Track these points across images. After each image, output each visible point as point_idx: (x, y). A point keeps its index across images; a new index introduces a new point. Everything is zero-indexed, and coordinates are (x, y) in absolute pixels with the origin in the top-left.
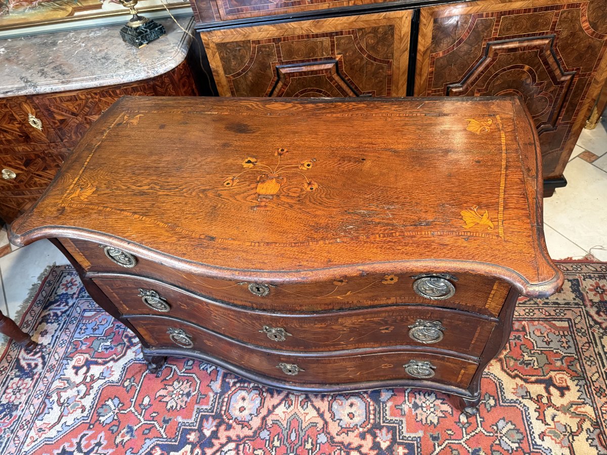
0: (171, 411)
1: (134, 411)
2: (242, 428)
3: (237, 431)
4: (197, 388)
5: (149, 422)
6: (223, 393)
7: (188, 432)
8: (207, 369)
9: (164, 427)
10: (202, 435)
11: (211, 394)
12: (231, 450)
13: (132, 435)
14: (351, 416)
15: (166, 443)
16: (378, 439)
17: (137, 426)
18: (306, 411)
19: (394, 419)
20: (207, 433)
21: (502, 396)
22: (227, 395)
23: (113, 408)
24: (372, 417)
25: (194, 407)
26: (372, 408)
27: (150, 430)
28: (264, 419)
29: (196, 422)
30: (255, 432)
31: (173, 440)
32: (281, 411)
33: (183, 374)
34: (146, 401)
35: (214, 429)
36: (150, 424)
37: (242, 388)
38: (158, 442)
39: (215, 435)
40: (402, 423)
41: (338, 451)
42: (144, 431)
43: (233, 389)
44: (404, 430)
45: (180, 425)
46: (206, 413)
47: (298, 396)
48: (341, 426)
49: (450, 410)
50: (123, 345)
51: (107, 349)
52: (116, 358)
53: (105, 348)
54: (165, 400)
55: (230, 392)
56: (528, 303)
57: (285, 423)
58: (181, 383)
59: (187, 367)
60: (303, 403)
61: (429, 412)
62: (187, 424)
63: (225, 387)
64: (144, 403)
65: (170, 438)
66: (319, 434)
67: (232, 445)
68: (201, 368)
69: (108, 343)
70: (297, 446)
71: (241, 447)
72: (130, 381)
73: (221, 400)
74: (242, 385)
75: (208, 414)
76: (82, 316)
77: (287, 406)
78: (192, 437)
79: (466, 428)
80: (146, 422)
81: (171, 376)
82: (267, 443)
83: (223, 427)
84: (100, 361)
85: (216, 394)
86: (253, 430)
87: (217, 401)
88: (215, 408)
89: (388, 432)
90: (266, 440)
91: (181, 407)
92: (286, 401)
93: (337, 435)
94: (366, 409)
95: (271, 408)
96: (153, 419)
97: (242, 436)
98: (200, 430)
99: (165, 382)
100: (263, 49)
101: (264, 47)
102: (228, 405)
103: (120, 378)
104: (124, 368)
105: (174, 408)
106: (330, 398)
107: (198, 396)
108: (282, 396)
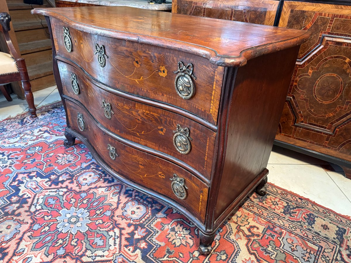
0: (56, 163)
1: (43, 155)
2: (77, 186)
3: (74, 186)
4: (76, 161)
6: (84, 169)
7: (54, 174)
8: (88, 157)
9: (47, 167)
10: (57, 179)
11: (79, 167)
12: (63, 191)
13: (32, 163)
14: (133, 213)
15: (41, 173)
16: (136, 232)
17: (38, 161)
18: (113, 197)
19: (155, 228)
20: (61, 179)
21: (234, 258)
22: (85, 171)
24: (144, 220)
25: (66, 167)
26: (147, 216)
27: (41, 165)
28: (90, 189)
29: (61, 173)
31: (45, 174)
32: (102, 189)
33: (76, 153)
34: (51, 154)
35: (65, 179)
36: (43, 163)
37: (94, 172)
38: (38, 171)
39: (63, 182)
40: (157, 233)
41: (110, 224)
42: (38, 164)
43: (90, 170)
44: (155, 237)
45: (53, 170)
47: (116, 189)
48: (123, 214)
49: (192, 244)
51: (58, 130)
52: (58, 135)
54: (58, 158)
55: (87, 170)
56: (295, 222)
57: (97, 196)
58: (72, 156)
59: (80, 152)
60: (115, 193)
61: (178, 237)
62: (57, 171)
63: (88, 167)
65: (44, 172)
66: (109, 210)
67: (65, 190)
68: (86, 156)
69: (61, 129)
70: (93, 209)
71: (68, 193)
72: (53, 145)
73: (80, 171)
74: (95, 171)
75: (69, 173)
76: (62, 117)
77: (107, 190)
78: (53, 177)
79: (193, 259)
80: (42, 161)
81: (71, 151)
82: (81, 199)
83: (69, 181)
84: (51, 133)
85: (81, 168)
86: (80, 190)
87: (78, 170)
88: (74, 172)
89: (145, 232)
90: (82, 197)
91: (62, 164)
92: (108, 188)
93: (117, 216)
94: (144, 214)
95: (98, 186)
96: (46, 162)
97: (73, 189)
98: (59, 176)
99: (66, 152)
100: (197, 8)
101: (198, 7)
102: (81, 175)
103: (51, 142)
104: (56, 140)
105: (59, 163)
106: (130, 199)
107: (73, 164)
108: (108, 185)
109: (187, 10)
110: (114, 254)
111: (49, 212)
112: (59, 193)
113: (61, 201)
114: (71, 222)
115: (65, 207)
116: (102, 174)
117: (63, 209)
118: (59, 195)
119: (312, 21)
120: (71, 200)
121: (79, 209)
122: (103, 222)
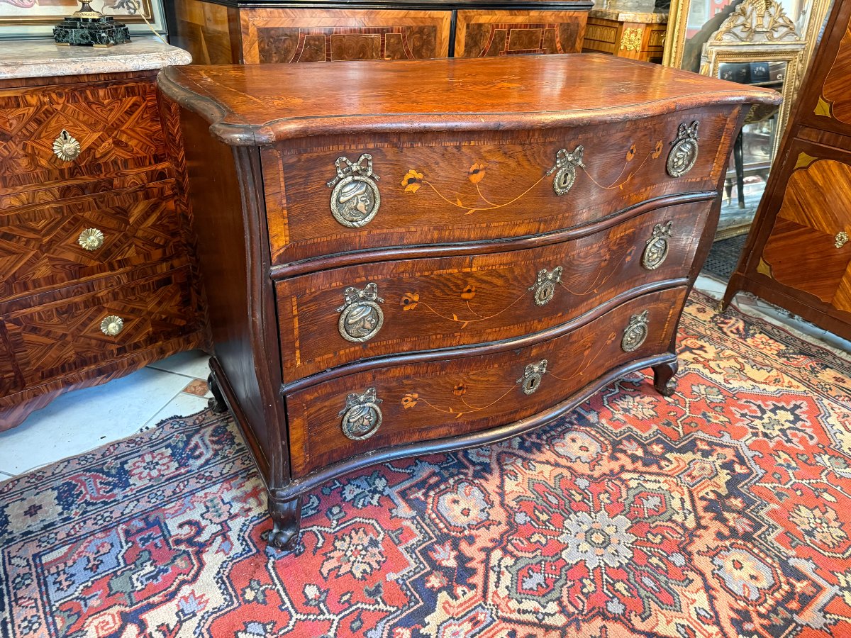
0: (367, 577)
1: (303, 617)
2: (488, 529)
3: (484, 537)
4: (379, 529)
5: (347, 612)
6: (422, 513)
7: (424, 579)
8: (370, 503)
9: (379, 600)
10: (447, 572)
11: (408, 523)
12: (502, 558)
14: (584, 449)
15: (404, 614)
16: (629, 452)
17: (333, 630)
18: (538, 470)
19: (622, 429)
20: (452, 563)
22: (430, 511)
24: (602, 439)
25: (398, 551)
26: (593, 433)
27: (358, 619)
28: (502, 504)
29: (421, 563)
30: (508, 523)
31: (412, 604)
32: (510, 485)
33: (338, 528)
34: (312, 592)
35: (454, 554)
36: (351, 613)
37: (441, 493)
38: (391, 623)
39: (462, 559)
40: (632, 429)
41: (610, 483)
42: (351, 628)
43: (430, 500)
44: (639, 433)
45: (401, 582)
46: (424, 545)
47: (514, 463)
48: (586, 462)
49: (653, 399)
50: (185, 555)
51: (154, 577)
52: (189, 578)
53: (147, 579)
54: (342, 571)
55: (430, 507)
57: (529, 494)
58: (347, 539)
59: (336, 518)
60: (526, 466)
61: (640, 410)
62: (412, 573)
63: (419, 507)
64: (311, 597)
65: (404, 606)
66: (575, 481)
67: (497, 554)
68: (360, 506)
70: (567, 504)
71: (510, 547)
72: (252, 589)
73: (428, 521)
75: (427, 544)
76: (41, 565)
77: (513, 478)
78: (435, 582)
79: (679, 405)
80: (341, 615)
81: (321, 540)
82: (534, 524)
83: (463, 546)
84: (156, 599)
85: (414, 518)
86: (503, 522)
87: (423, 524)
88: (431, 533)
89: (630, 442)
90: (529, 522)
91: (378, 562)
92: (506, 475)
93: (591, 471)
94: (589, 436)
95: (497, 490)
96: (350, 603)
97: (497, 536)
98: (436, 567)
99: (320, 551)
100: (312, 42)
101: (313, 39)
102: (443, 520)
103: (228, 598)
104: (220, 580)
105: (369, 570)
106: (547, 447)
107: (390, 536)
108: (496, 473)
109: (287, 51)
110: (677, 485)
111: (569, 583)
112: (507, 567)
113: (534, 561)
114: (604, 542)
115: (557, 554)
116: (456, 478)
117: (563, 557)
118: (514, 565)
119: (491, 38)
120: (535, 543)
121: (566, 529)
122: (607, 492)
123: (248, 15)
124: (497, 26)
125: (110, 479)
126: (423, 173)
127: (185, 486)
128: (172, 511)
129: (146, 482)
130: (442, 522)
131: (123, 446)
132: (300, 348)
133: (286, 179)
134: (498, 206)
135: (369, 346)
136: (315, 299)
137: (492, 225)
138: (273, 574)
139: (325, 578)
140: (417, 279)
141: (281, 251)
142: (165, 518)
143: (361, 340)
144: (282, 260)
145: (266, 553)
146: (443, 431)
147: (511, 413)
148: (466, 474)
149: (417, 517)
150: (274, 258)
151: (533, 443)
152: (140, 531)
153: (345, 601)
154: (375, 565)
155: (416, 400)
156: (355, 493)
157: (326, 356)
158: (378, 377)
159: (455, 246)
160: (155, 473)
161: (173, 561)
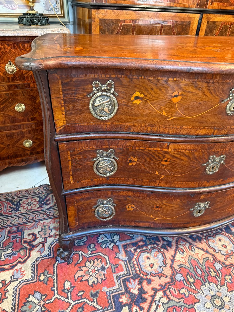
0: (94, 285)
1: (59, 297)
2: (160, 278)
3: (156, 283)
4: (108, 262)
5: (79, 302)
6: (130, 259)
7: (119, 296)
8: (108, 247)
9: (95, 300)
10: (132, 296)
11: (121, 263)
12: (162, 297)
14: (225, 246)
17: (69, 309)
18: (196, 252)
20: (136, 292)
22: (134, 260)
23: (37, 302)
25: (113, 276)
26: (232, 238)
27: (82, 307)
28: (171, 266)
29: (121, 286)
30: (172, 278)
31: (109, 308)
32: (179, 257)
33: (90, 256)
34: (67, 285)
35: (138, 286)
36: (80, 303)
37: (143, 252)
39: (141, 291)
42: (77, 311)
43: (136, 254)
45: (108, 294)
46: (125, 277)
47: (184, 245)
48: (224, 254)
50: (25, 249)
51: (10, 256)
52: (22, 261)
53: (7, 256)
54: (84, 279)
55: (135, 257)
57: (187, 264)
58: (92, 262)
59: (91, 250)
60: (190, 249)
62: (115, 291)
63: (129, 254)
64: (66, 287)
65: (105, 308)
66: (214, 264)
67: (160, 294)
68: (103, 247)
69: (10, 251)
70: (206, 276)
71: (168, 292)
72: (44, 275)
73: (132, 265)
74: (141, 249)
75: (127, 277)
77: (181, 253)
78: (124, 299)
80: (75, 303)
81: (81, 259)
82: (185, 282)
83: (145, 284)
84: (6, 267)
85: (126, 261)
86: (169, 277)
87: (129, 266)
88: (131, 271)
90: (183, 281)
91: (102, 279)
92: (179, 250)
93: (225, 260)
94: (229, 239)
95: (171, 258)
96: (81, 297)
97: (163, 284)
98: (127, 291)
99: (78, 265)
100: (126, 27)
101: (126, 25)
102: (139, 266)
103: (33, 275)
104: (33, 266)
105: (96, 282)
106: (205, 240)
107: (111, 267)
108: (174, 248)
109: (113, 31)
112: (163, 303)
113: (178, 305)
114: (220, 306)
115: (192, 304)
116: (152, 246)
117: (195, 307)
118: (167, 303)
119: (220, 29)
120: (182, 294)
121: (202, 291)
122: (230, 275)
123: (95, 12)
124: (224, 23)
125: (13, 206)
126: (144, 94)
127: (38, 217)
128: (28, 227)
129: (25, 211)
130: (138, 267)
131: (23, 192)
132: (73, 175)
133: (63, 90)
134: (189, 117)
135: (110, 179)
136: (81, 153)
137: (184, 127)
138: (55, 270)
139: (75, 280)
140: (137, 151)
141: (62, 128)
142: (25, 229)
143: (105, 176)
144: (62, 132)
145: (56, 258)
146: (147, 224)
147: (185, 223)
148: (158, 245)
149: (127, 261)
150: (58, 131)
151: (198, 236)
152: (14, 232)
153: (80, 295)
154: (100, 281)
155: (133, 208)
156: (103, 240)
157: (86, 181)
158: (114, 194)
159: (160, 136)
160: (29, 208)
161: (20, 251)
